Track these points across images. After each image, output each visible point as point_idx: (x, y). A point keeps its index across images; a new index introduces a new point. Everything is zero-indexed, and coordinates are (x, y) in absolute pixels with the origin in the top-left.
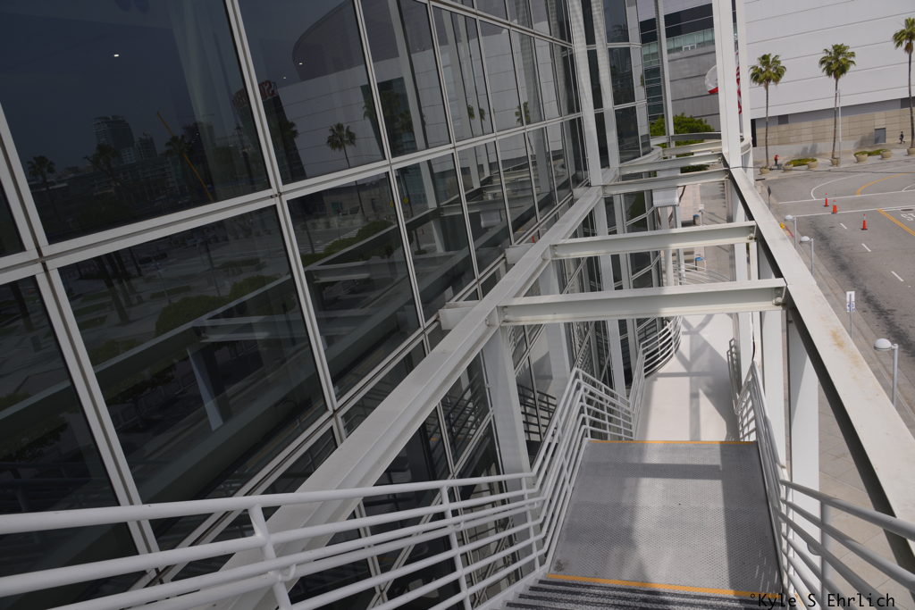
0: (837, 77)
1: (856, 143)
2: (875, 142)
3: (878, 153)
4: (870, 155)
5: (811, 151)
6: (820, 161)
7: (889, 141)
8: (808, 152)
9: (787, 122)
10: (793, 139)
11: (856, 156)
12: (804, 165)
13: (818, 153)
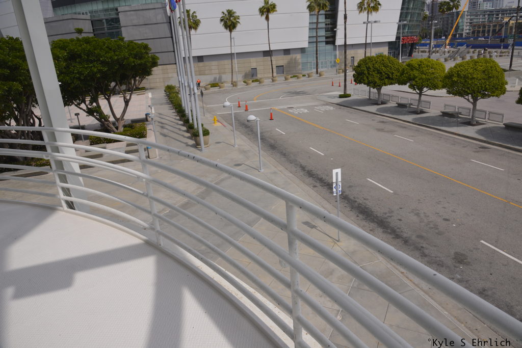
0: (231, 31)
1: (243, 76)
2: (252, 76)
3: (257, 81)
4: (252, 82)
5: (219, 79)
6: (226, 85)
7: (259, 76)
8: (217, 80)
9: (203, 61)
10: (207, 72)
11: (245, 82)
12: (216, 86)
13: (223, 81)
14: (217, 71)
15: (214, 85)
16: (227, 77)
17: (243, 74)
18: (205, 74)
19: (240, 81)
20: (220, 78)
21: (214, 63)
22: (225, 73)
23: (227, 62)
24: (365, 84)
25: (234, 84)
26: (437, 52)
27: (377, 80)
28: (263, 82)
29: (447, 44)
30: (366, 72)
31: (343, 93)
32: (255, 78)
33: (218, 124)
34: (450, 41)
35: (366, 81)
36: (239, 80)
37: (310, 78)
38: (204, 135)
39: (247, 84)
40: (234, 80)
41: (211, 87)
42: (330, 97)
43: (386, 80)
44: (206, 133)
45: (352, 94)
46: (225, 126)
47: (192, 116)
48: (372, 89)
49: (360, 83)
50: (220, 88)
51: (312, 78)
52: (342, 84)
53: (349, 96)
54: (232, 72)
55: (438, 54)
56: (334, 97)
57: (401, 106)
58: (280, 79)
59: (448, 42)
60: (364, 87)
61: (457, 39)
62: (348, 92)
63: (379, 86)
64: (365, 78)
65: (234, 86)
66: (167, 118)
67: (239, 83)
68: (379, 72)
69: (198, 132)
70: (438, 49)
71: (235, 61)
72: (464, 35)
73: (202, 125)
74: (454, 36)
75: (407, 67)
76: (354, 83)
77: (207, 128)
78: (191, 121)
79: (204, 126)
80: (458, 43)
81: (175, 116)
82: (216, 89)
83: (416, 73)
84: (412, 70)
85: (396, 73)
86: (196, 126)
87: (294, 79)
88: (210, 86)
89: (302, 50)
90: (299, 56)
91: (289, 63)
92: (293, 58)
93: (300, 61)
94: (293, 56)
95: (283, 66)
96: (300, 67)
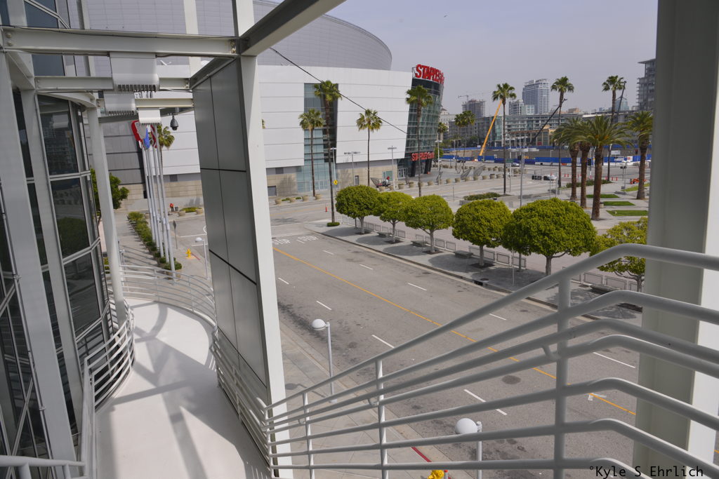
5: (196, 202)
8: (194, 204)
10: (181, 193)
12: (193, 212)
14: (194, 193)
15: (190, 210)
18: (178, 196)
20: (198, 202)
21: (191, 183)
30: (346, 203)
31: (331, 222)
33: (192, 258)
35: (346, 212)
37: (305, 202)
38: (176, 269)
41: (187, 212)
42: (318, 225)
43: (366, 211)
44: (178, 267)
46: (199, 259)
47: (164, 250)
50: (197, 213)
51: (308, 201)
57: (381, 235)
61: (495, 148)
62: (336, 221)
64: (345, 209)
66: (134, 251)
68: (358, 203)
69: (170, 265)
73: (175, 259)
74: (491, 144)
77: (179, 262)
78: (162, 255)
79: (176, 260)
81: (144, 249)
82: (192, 215)
86: (168, 261)
87: (286, 203)
88: (185, 211)
89: (298, 169)
90: (293, 175)
91: (282, 183)
92: (288, 177)
93: (295, 181)
94: (287, 175)
95: (275, 186)
96: (296, 187)
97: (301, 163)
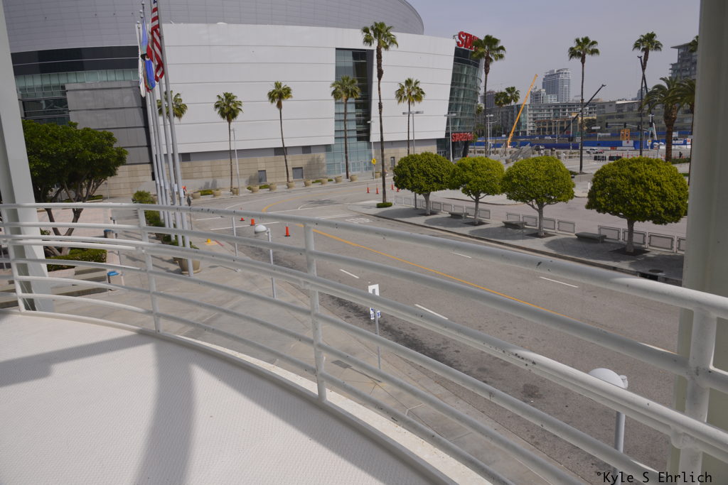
0: (229, 121)
1: (247, 181)
2: (259, 181)
3: (266, 187)
4: (260, 188)
5: (212, 184)
6: (222, 192)
7: (269, 181)
8: (210, 186)
9: (189, 160)
10: (195, 175)
11: (249, 188)
12: (209, 194)
13: (218, 187)
14: (210, 174)
15: (205, 193)
16: (224, 182)
17: (247, 178)
18: (193, 178)
19: (242, 187)
20: (214, 183)
21: (206, 164)
22: (221, 176)
23: (224, 163)
24: (408, 189)
25: (234, 191)
26: (497, 152)
27: (423, 184)
28: (275, 188)
29: (509, 143)
31: (382, 202)
32: (263, 183)
33: (212, 243)
34: (512, 139)
36: (241, 185)
37: (338, 184)
39: (253, 192)
40: (234, 186)
41: (202, 195)
42: (364, 206)
45: (393, 202)
48: (417, 195)
49: (403, 187)
50: (215, 196)
52: (381, 191)
53: (389, 205)
54: (232, 175)
55: (498, 155)
56: (371, 207)
58: (298, 185)
59: (509, 140)
60: (407, 194)
61: (521, 138)
62: (388, 200)
63: (426, 191)
65: (234, 193)
67: (241, 190)
70: (497, 149)
71: (236, 160)
72: (528, 133)
73: (191, 243)
74: (516, 134)
75: (458, 168)
76: (395, 188)
80: (521, 142)
82: (209, 198)
83: (469, 174)
84: (465, 171)
85: (446, 176)
87: (317, 185)
88: (200, 193)
89: (327, 148)
90: (322, 155)
91: (310, 164)
92: (316, 157)
93: (324, 161)
94: (315, 155)
95: (302, 168)
96: (325, 169)
97: (331, 141)
